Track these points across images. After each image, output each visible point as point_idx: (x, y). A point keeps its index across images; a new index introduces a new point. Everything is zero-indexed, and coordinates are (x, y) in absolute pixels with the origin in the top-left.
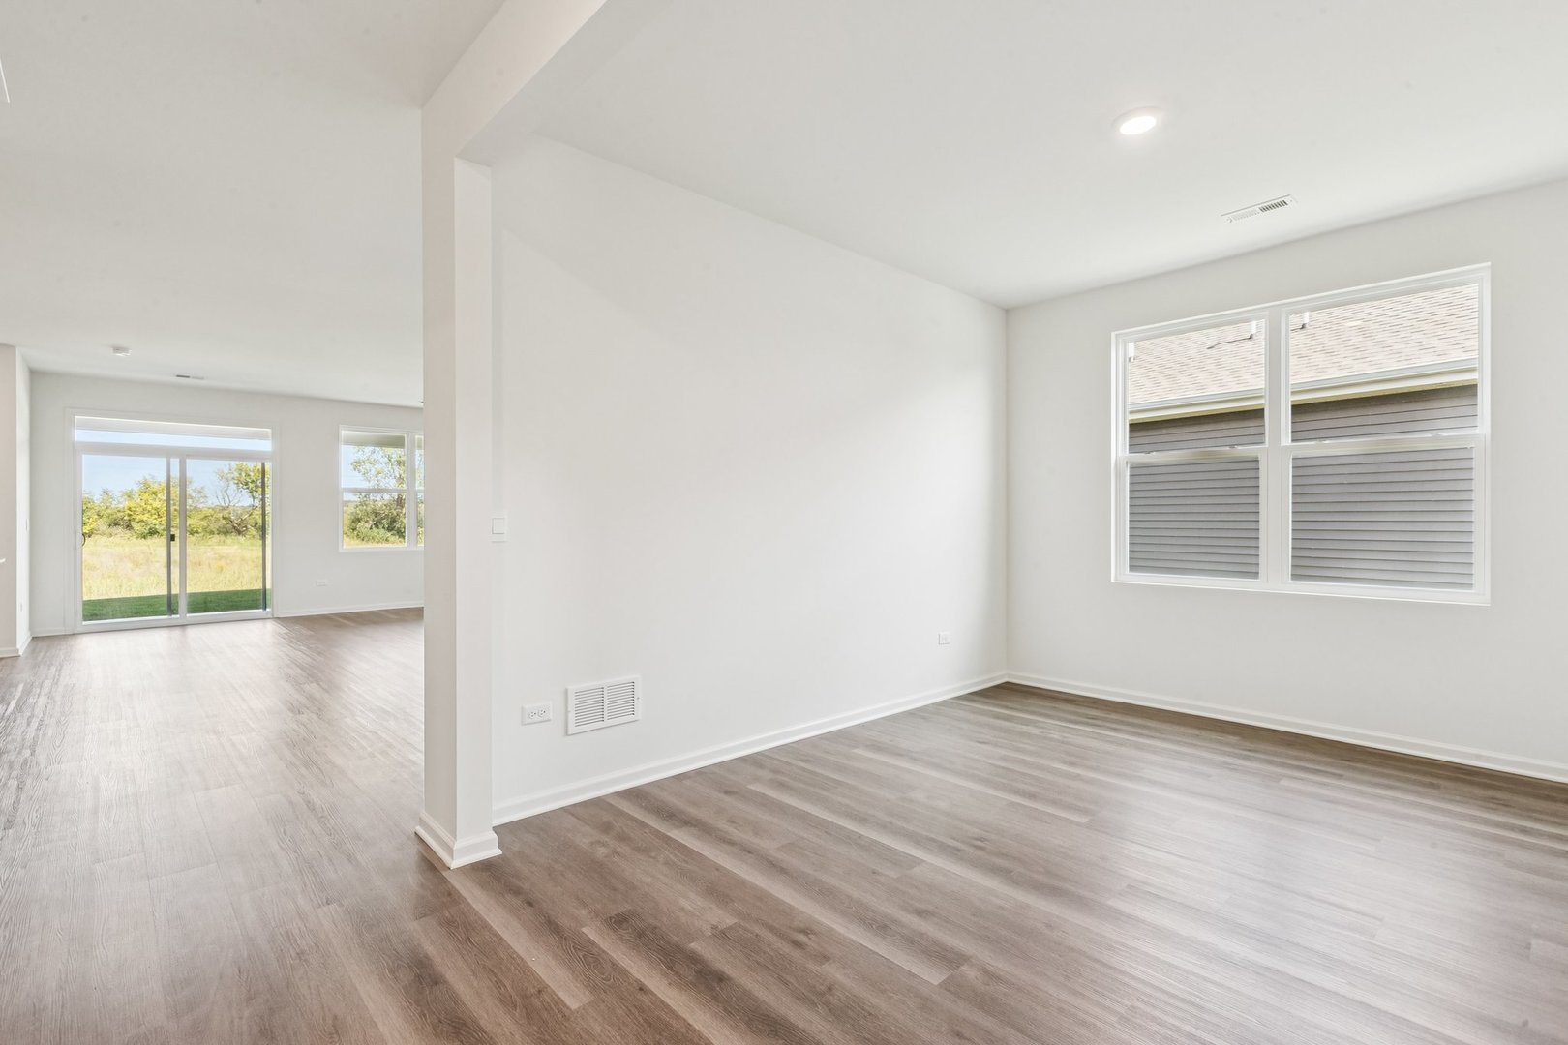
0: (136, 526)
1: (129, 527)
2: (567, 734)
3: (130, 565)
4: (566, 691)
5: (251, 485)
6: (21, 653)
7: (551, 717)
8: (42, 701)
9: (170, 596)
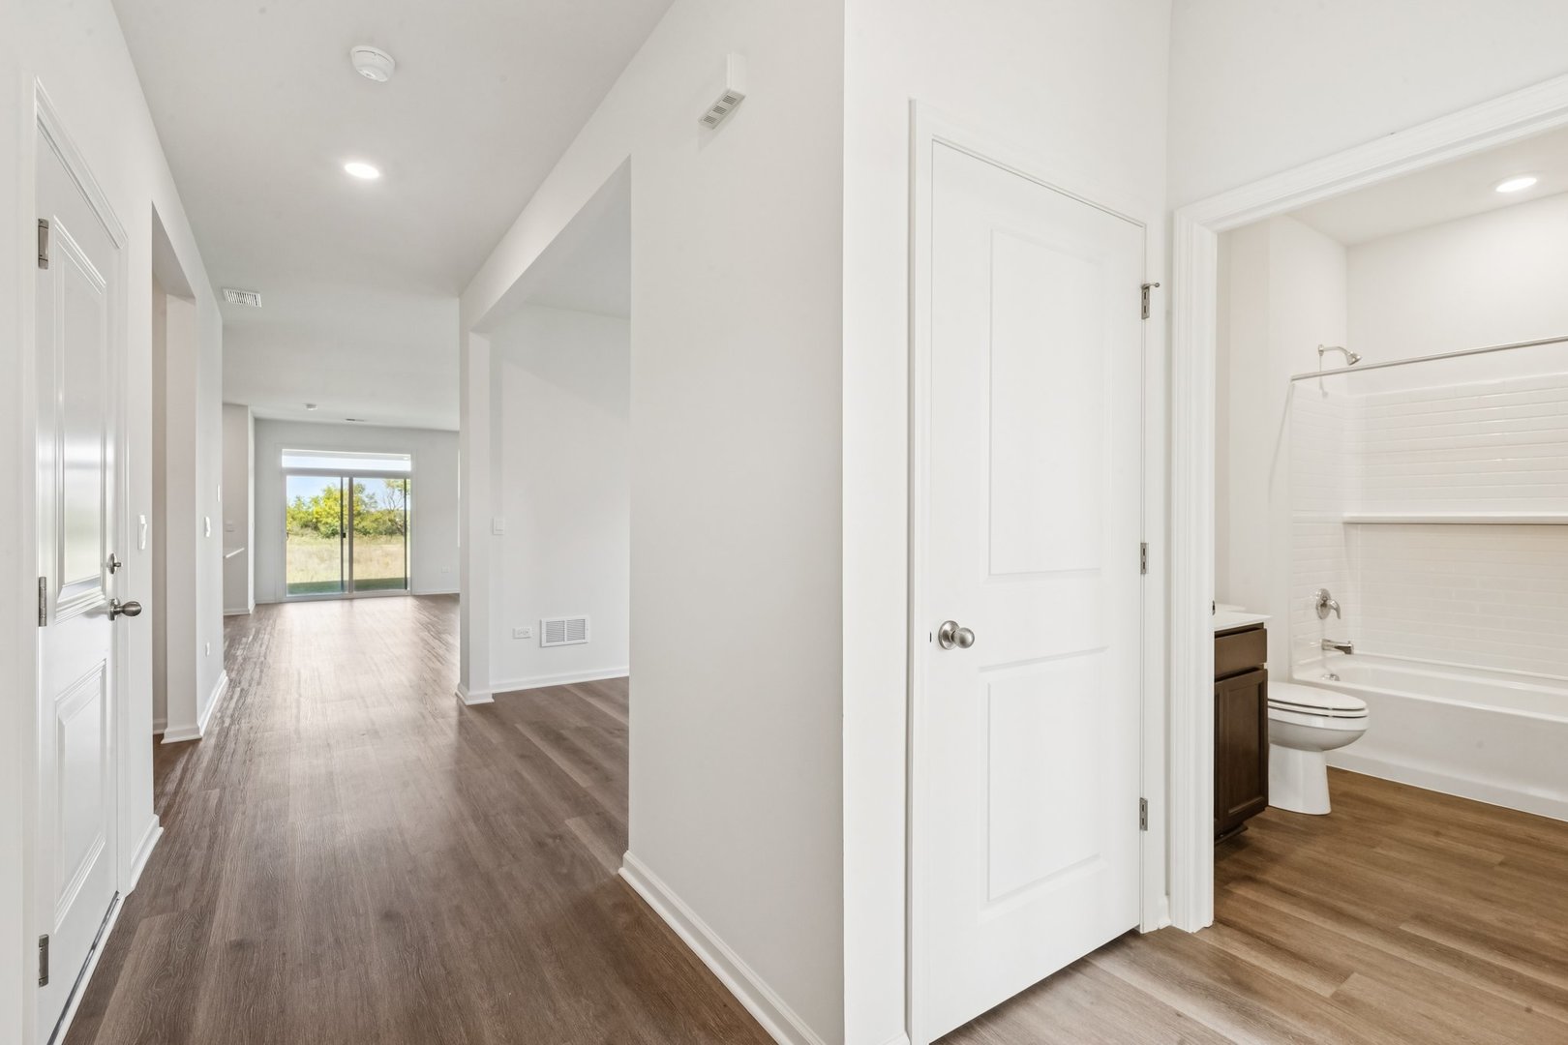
1: (316, 528)
2: (541, 646)
4: (541, 622)
6: (251, 612)
7: (531, 635)
8: (266, 637)
9: (341, 581)
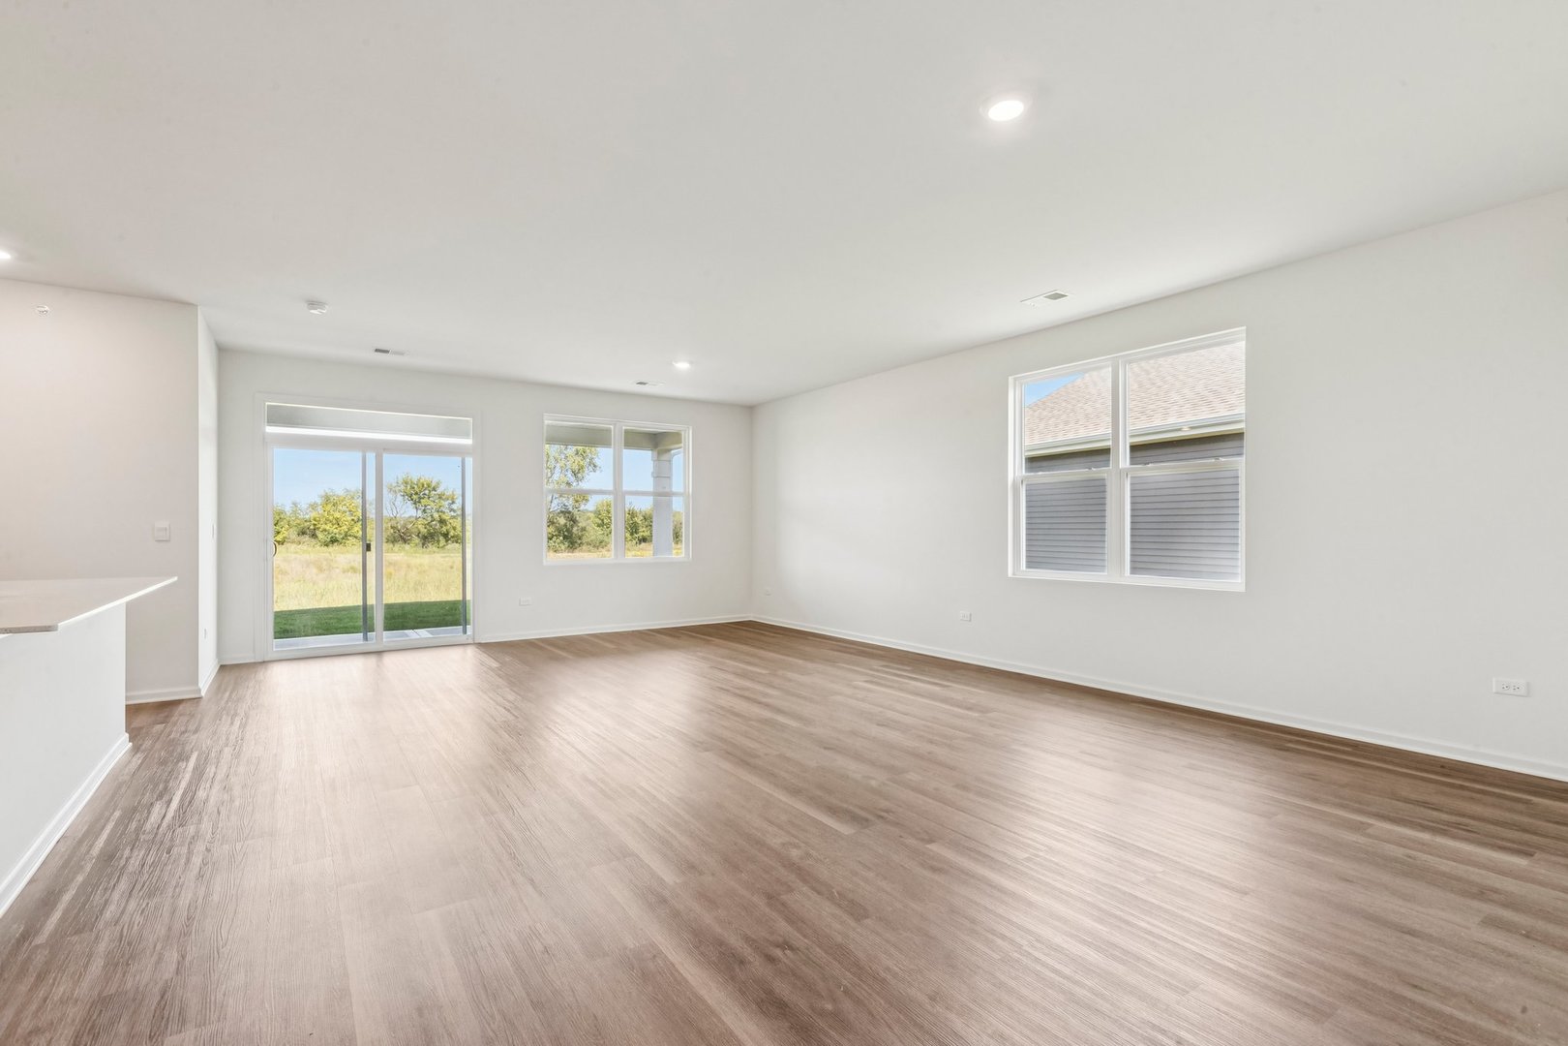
0: (320, 536)
1: (314, 536)
3: (315, 571)
5: (414, 497)
6: (203, 694)
9: (365, 607)
